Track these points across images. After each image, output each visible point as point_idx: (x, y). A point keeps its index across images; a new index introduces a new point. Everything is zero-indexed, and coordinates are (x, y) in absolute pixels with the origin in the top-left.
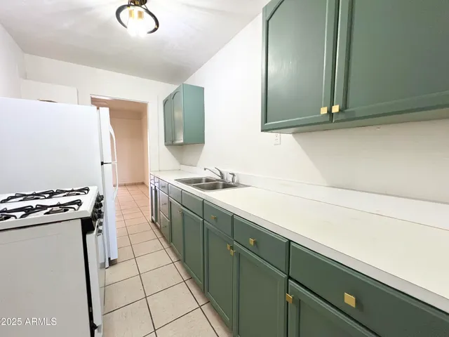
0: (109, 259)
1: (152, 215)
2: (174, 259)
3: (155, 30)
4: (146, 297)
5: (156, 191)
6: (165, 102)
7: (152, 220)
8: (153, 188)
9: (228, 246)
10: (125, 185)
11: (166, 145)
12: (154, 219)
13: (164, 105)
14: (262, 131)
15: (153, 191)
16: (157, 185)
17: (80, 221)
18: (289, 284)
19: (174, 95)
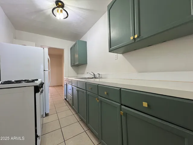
0: (45, 113)
1: (65, 96)
2: (74, 113)
3: (67, 17)
4: (61, 128)
5: (67, 85)
6: (71, 49)
7: (65, 98)
8: (66, 84)
9: (96, 99)
10: (54, 86)
11: (71, 66)
12: (66, 98)
13: (71, 50)
14: (109, 52)
15: (66, 85)
16: (67, 82)
17: (33, 87)
18: (122, 107)
19: (74, 45)
